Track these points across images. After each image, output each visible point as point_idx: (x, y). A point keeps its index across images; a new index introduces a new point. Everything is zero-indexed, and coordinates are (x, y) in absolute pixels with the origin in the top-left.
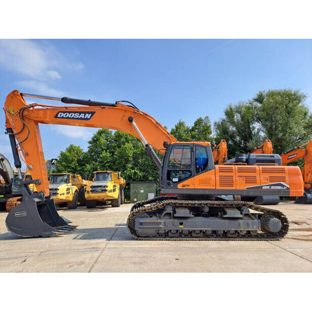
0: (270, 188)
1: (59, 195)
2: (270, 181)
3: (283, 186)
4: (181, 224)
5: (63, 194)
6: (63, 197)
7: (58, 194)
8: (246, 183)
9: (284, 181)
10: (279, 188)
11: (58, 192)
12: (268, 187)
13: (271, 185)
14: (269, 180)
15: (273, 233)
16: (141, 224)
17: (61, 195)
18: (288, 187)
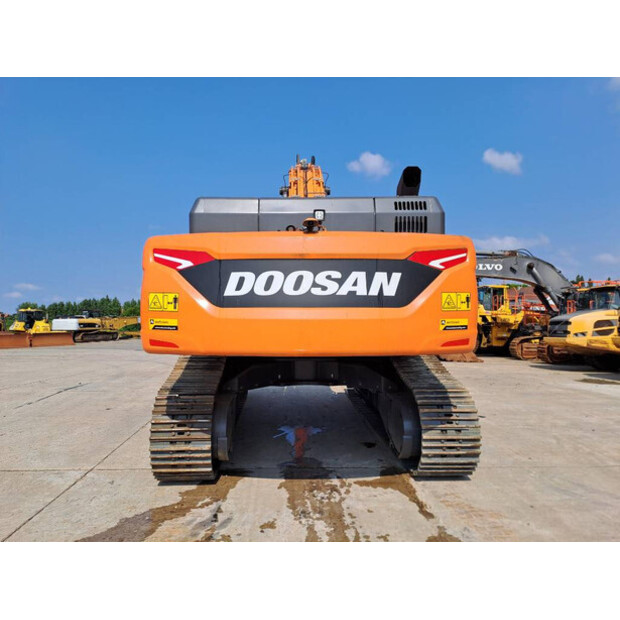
1: (572, 334)
5: (584, 334)
6: (582, 342)
7: (569, 333)
11: (569, 328)
17: (576, 335)
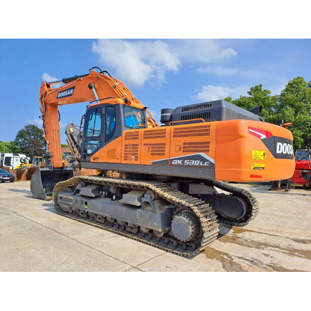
0: (183, 162)
2: (184, 151)
3: (203, 160)
4: (86, 203)
8: (152, 154)
9: (207, 151)
10: (197, 163)
12: (180, 162)
13: (183, 159)
14: (182, 149)
15: (179, 241)
16: (61, 198)
18: (213, 161)
